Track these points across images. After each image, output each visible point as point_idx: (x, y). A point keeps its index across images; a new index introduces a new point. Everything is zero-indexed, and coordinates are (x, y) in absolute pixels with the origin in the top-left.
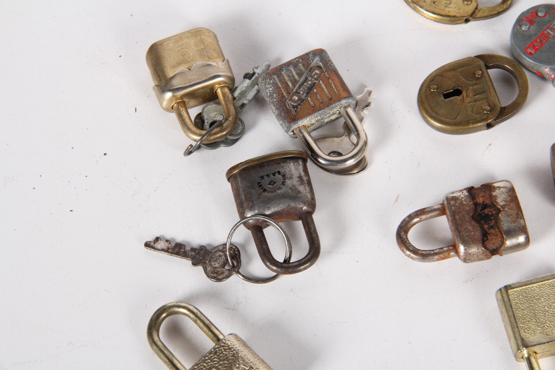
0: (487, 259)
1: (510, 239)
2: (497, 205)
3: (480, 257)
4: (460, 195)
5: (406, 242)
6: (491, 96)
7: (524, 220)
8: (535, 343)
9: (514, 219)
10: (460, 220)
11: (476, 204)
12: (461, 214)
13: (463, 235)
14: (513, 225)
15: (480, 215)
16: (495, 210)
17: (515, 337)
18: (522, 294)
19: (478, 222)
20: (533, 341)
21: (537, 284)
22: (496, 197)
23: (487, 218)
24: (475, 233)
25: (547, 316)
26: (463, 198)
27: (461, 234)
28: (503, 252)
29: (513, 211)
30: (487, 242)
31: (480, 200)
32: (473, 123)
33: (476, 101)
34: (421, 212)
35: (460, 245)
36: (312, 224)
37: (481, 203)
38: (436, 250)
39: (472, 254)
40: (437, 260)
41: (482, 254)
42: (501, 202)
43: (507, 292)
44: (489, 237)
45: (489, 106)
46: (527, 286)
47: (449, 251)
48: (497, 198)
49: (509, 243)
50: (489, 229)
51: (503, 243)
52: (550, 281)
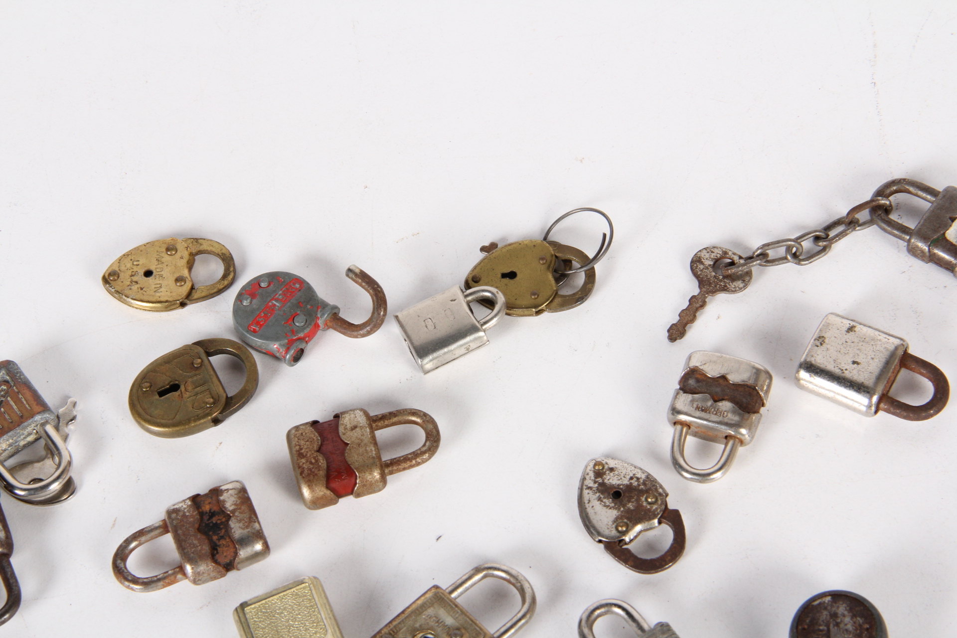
0: (222, 577)
1: (243, 548)
2: (225, 511)
3: (212, 574)
4: (182, 506)
5: (123, 571)
6: (214, 386)
7: (259, 523)
9: (246, 524)
10: (184, 535)
11: (202, 514)
12: (185, 528)
13: (188, 551)
14: (246, 531)
15: (207, 525)
16: (224, 517)
18: (261, 610)
19: (206, 534)
21: (278, 596)
22: (224, 501)
23: (216, 527)
24: (202, 547)
25: (292, 631)
26: (185, 508)
27: (186, 551)
28: (239, 566)
29: (245, 515)
30: (217, 556)
31: (206, 508)
32: (195, 421)
33: (196, 394)
34: (139, 534)
35: (186, 564)
36: (8, 568)
37: (208, 512)
38: (159, 575)
39: (201, 572)
40: (162, 587)
41: (213, 571)
42: (231, 506)
43: (243, 610)
44: (219, 549)
45: (213, 398)
46: (267, 600)
47: (175, 574)
48: (225, 503)
49: (243, 553)
50: (219, 540)
51: (236, 554)
52: (292, 590)
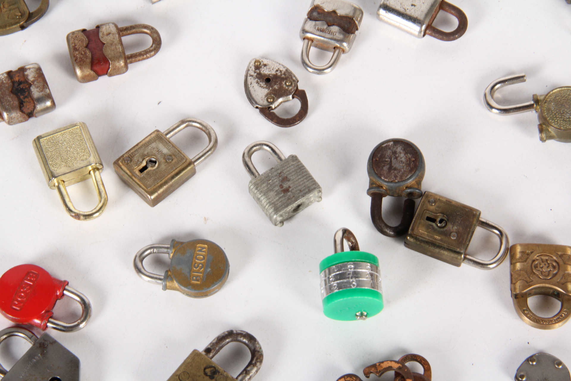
0: (26, 121)
1: (39, 104)
2: (28, 81)
3: (20, 119)
4: (1, 77)
6: (21, 5)
7: (49, 89)
8: (61, 174)
9: (41, 89)
10: (2, 94)
11: (13, 83)
12: (3, 90)
13: (5, 104)
14: (41, 93)
15: (17, 89)
16: (27, 85)
17: (47, 171)
19: (16, 94)
20: (59, 172)
21: (60, 133)
22: (27, 75)
23: (22, 91)
24: (13, 102)
25: (69, 154)
26: (3, 79)
27: (3, 104)
28: (36, 115)
29: (40, 84)
30: (23, 108)
31: (17, 79)
32: (9, 26)
33: (10, 10)
35: (3, 112)
37: (17, 81)
39: (13, 117)
41: (20, 117)
42: (32, 78)
43: (39, 140)
44: (24, 104)
45: (20, 12)
46: (54, 135)
48: (28, 76)
49: (39, 107)
50: (24, 98)
51: (35, 107)
52: (69, 130)
